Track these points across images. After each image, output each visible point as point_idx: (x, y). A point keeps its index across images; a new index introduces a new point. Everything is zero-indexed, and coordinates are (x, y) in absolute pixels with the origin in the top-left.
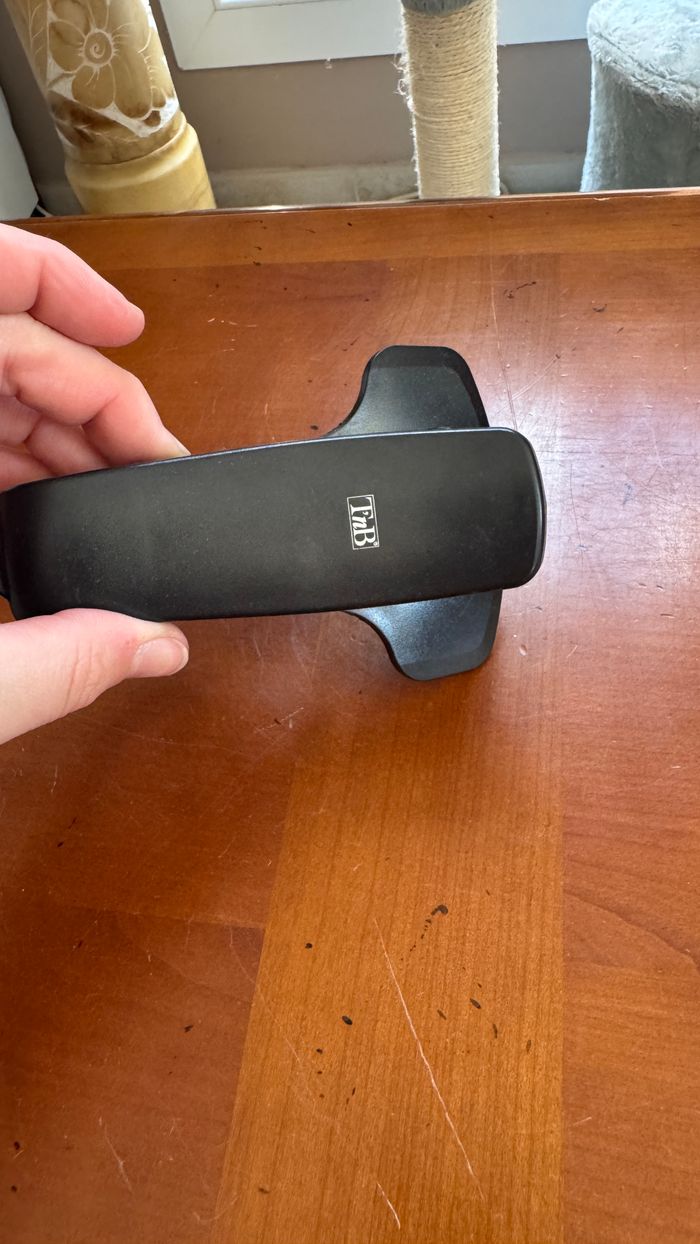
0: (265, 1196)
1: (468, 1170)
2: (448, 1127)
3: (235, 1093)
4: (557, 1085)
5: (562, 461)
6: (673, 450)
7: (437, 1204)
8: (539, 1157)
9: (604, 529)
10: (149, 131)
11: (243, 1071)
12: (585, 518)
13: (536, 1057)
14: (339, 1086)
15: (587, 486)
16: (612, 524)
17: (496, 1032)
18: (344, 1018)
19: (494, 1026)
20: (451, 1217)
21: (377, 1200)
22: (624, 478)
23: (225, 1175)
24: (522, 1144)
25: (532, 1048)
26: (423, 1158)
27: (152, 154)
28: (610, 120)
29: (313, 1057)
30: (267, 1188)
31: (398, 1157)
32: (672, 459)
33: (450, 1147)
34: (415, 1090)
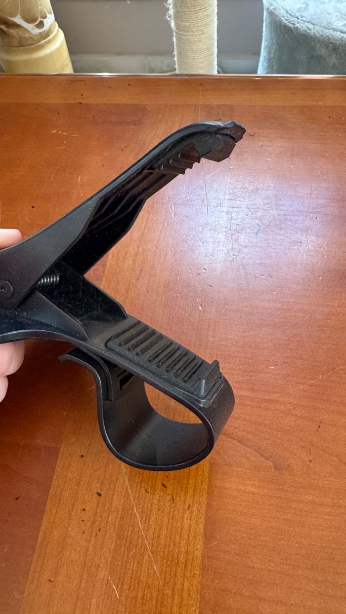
0: (51, 583)
1: (154, 569)
2: (145, 547)
3: (39, 532)
4: (201, 526)
5: (227, 212)
6: (282, 208)
7: (138, 587)
8: (190, 562)
9: (245, 247)
10: (38, 31)
11: (44, 520)
12: (237, 240)
13: (192, 512)
14: (92, 528)
15: (239, 225)
16: (250, 245)
17: (173, 499)
18: (97, 493)
19: (173, 497)
20: (144, 593)
21: (108, 584)
22: (257, 221)
23: (31, 573)
24: (182, 556)
25: (191, 507)
26: (132, 563)
27: (39, 43)
28: (272, 39)
29: (81, 512)
30: (52, 580)
31: (120, 563)
32: (282, 212)
33: (146, 558)
34: (131, 529)
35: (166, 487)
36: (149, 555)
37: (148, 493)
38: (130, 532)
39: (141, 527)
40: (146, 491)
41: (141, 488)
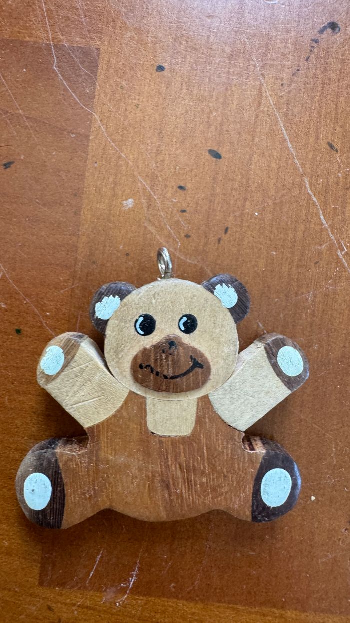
14: (208, 225)
18: (211, 151)
29: (174, 195)
37: (337, 151)
38: (300, 234)
40: (332, 146)
41: (318, 139)
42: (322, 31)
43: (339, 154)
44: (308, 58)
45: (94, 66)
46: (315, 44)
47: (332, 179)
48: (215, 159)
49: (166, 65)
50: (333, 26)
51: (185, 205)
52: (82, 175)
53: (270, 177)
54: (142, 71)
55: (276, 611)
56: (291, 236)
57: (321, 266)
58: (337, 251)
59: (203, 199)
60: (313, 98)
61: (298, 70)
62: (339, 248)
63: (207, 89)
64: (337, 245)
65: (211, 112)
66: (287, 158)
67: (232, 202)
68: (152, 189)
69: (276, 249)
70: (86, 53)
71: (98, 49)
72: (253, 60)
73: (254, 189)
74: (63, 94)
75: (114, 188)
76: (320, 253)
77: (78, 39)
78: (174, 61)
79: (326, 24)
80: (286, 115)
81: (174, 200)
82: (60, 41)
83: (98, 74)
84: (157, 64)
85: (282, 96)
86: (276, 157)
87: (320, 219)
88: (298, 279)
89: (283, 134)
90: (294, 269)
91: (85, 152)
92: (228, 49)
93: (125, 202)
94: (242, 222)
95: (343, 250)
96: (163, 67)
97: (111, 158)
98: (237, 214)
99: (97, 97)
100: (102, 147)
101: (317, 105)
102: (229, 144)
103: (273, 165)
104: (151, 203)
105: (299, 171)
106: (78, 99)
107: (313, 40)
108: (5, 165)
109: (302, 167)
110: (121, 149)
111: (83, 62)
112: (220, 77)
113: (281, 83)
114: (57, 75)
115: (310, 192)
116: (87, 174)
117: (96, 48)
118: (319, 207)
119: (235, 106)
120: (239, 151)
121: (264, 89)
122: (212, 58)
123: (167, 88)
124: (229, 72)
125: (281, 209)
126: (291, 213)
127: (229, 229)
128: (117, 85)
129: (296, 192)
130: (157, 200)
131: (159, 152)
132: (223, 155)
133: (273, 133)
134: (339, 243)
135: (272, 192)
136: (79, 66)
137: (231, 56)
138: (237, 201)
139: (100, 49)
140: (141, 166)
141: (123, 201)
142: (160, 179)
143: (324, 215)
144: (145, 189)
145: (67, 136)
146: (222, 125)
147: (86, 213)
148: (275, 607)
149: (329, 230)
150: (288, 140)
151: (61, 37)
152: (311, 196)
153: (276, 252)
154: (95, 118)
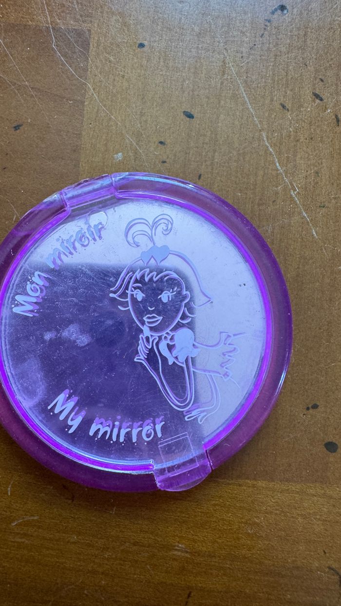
1: (313, 235)
18: (185, 113)
19: (336, 116)
29: (156, 149)
33: (295, 218)
34: (261, 173)
35: (321, 100)
36: (300, 213)
37: (288, 110)
38: (260, 178)
39: (279, 168)
40: (284, 107)
41: (272, 101)
42: (273, 13)
43: (290, 113)
44: (263, 35)
45: (86, 45)
46: (268, 24)
47: (284, 133)
48: (188, 119)
49: (146, 43)
50: (282, 8)
51: (165, 158)
52: (79, 134)
53: (234, 133)
54: (126, 48)
55: (249, 481)
56: (252, 180)
57: (278, 203)
58: (290, 191)
59: (180, 152)
60: (267, 67)
61: (255, 45)
62: (292, 189)
63: (180, 62)
64: (290, 187)
65: (184, 81)
66: (248, 117)
67: (204, 154)
68: (137, 144)
69: (241, 191)
70: (79, 34)
71: (89, 31)
72: (217, 37)
73: (221, 142)
74: (61, 68)
75: (106, 145)
76: (277, 193)
77: (72, 22)
78: (152, 39)
79: (276, 7)
80: (246, 82)
81: (156, 153)
82: (57, 25)
83: (90, 51)
84: (139, 42)
85: (242, 66)
86: (238, 117)
87: (276, 166)
88: (259, 214)
89: (244, 97)
90: (256, 206)
91: (81, 115)
92: (197, 29)
93: (115, 155)
94: (212, 169)
95: (295, 190)
96: (143, 44)
97: (103, 120)
98: (208, 163)
99: (89, 70)
100: (95, 110)
101: (271, 73)
102: (200, 106)
103: (237, 123)
104: (137, 156)
105: (257, 126)
106: (73, 72)
107: (266, 20)
108: (15, 127)
109: (260, 124)
110: (111, 112)
111: (76, 42)
112: (190, 51)
113: (241, 55)
114: (55, 52)
115: (267, 144)
116: (84, 133)
117: (88, 30)
118: (274, 156)
119: (203, 75)
120: (208, 111)
121: (227, 61)
122: (183, 36)
123: (148, 61)
124: (198, 47)
125: (244, 158)
126: (252, 161)
127: (202, 176)
128: (106, 60)
129: (255, 145)
130: (142, 153)
131: (142, 114)
132: (195, 116)
133: (235, 97)
134: (292, 185)
135: (236, 145)
136: (74, 45)
137: (199, 35)
138: (207, 152)
139: (91, 30)
140: (127, 126)
141: (114, 154)
142: (144, 136)
143: (279, 164)
144: (131, 145)
145: (66, 103)
146: (193, 91)
147: (84, 165)
148: (248, 478)
149: (283, 174)
150: (248, 102)
151: (58, 21)
152: (268, 147)
153: (241, 193)
154: (89, 87)
